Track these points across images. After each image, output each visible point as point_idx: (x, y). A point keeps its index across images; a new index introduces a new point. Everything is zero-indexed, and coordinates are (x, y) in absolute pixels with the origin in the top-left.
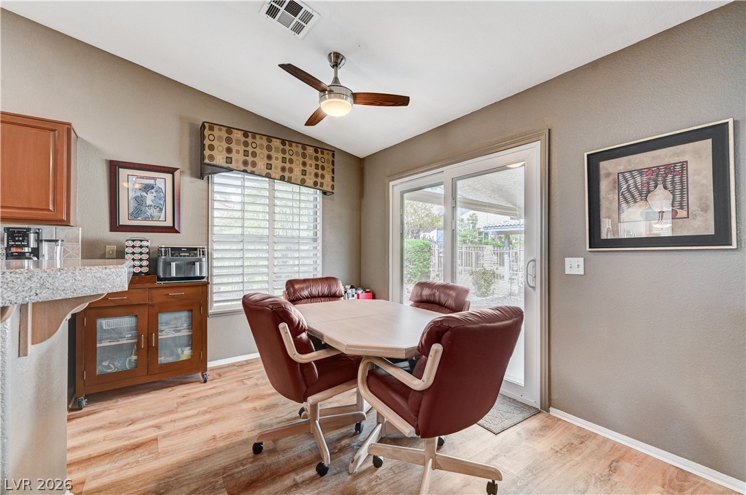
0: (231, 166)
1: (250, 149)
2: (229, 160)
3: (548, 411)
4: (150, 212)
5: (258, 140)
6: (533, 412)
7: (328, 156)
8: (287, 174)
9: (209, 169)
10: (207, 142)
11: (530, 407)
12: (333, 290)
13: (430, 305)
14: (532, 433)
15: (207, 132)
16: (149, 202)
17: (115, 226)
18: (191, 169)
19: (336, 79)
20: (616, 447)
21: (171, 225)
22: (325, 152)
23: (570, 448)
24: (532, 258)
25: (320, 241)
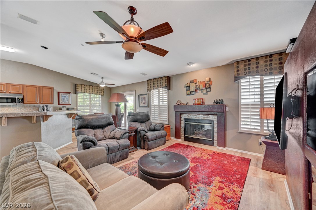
1: (86, 88)
2: (81, 91)
4: (65, 101)
5: (87, 86)
8: (93, 93)
9: (77, 93)
10: (77, 88)
15: (77, 86)
16: (65, 99)
17: (59, 104)
18: (73, 92)
19: (102, 81)
21: (69, 103)
25: (101, 106)
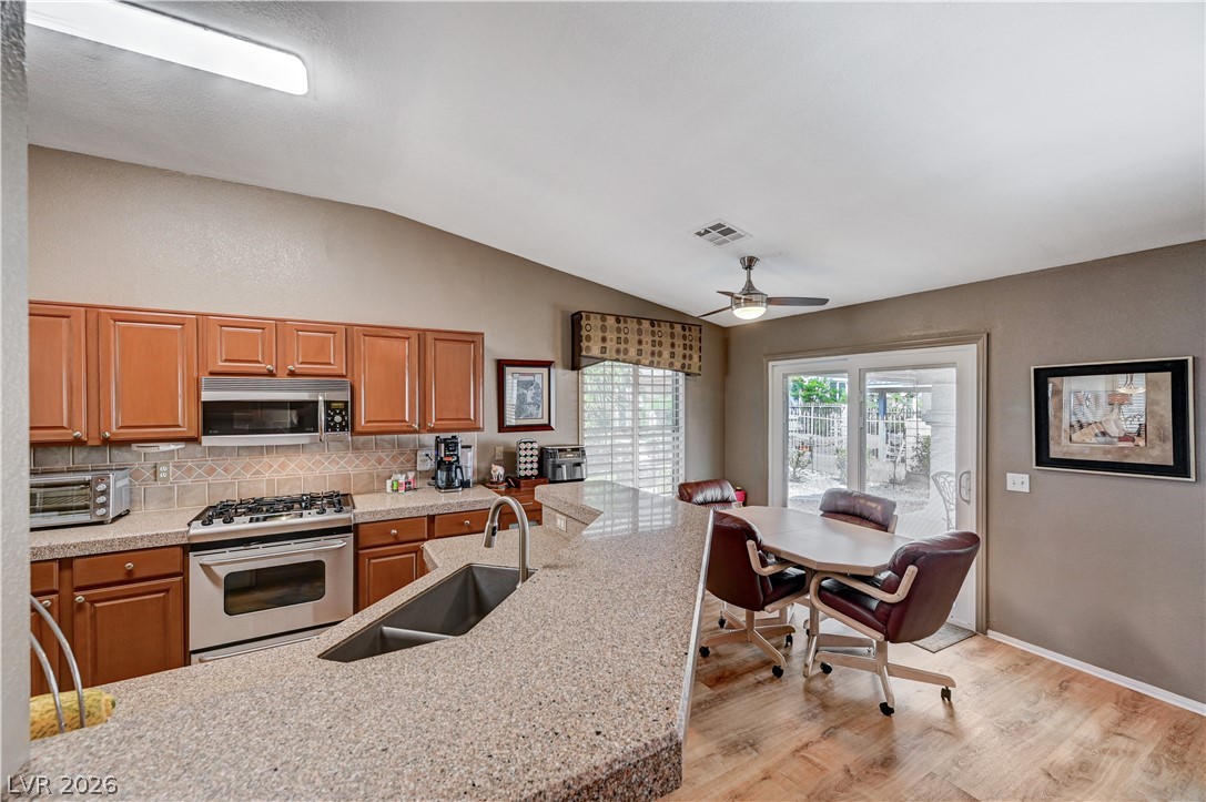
0: (604, 356)
1: (622, 335)
2: (604, 350)
3: (986, 634)
4: (530, 409)
5: (630, 324)
6: (968, 634)
7: (695, 333)
8: (655, 359)
9: (584, 361)
10: (584, 333)
11: (964, 630)
12: (726, 495)
13: (847, 517)
14: (972, 653)
15: (584, 322)
16: (529, 400)
17: (502, 427)
18: (563, 360)
19: (749, 281)
20: (1065, 669)
21: (547, 422)
22: (693, 328)
23: (1016, 668)
24: (966, 470)
25: (682, 430)
